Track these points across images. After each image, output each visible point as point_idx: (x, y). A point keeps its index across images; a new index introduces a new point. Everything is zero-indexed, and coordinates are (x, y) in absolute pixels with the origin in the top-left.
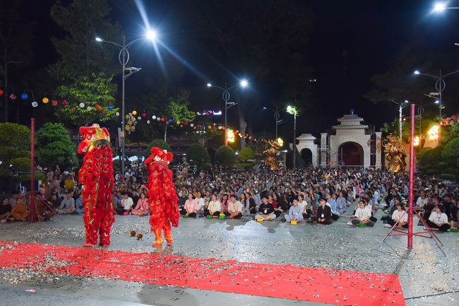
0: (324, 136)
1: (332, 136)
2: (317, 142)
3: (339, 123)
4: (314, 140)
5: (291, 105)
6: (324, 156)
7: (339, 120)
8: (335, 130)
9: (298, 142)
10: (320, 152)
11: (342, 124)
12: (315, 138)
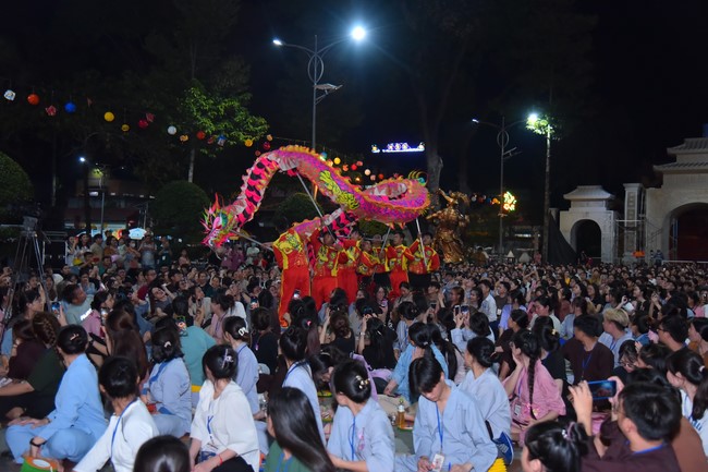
0: (632, 190)
1: (650, 190)
2: (616, 206)
3: (673, 159)
4: (608, 200)
5: (537, 111)
6: (633, 237)
7: (670, 151)
8: (660, 175)
9: (566, 206)
10: (620, 229)
11: (679, 160)
12: (607, 196)
